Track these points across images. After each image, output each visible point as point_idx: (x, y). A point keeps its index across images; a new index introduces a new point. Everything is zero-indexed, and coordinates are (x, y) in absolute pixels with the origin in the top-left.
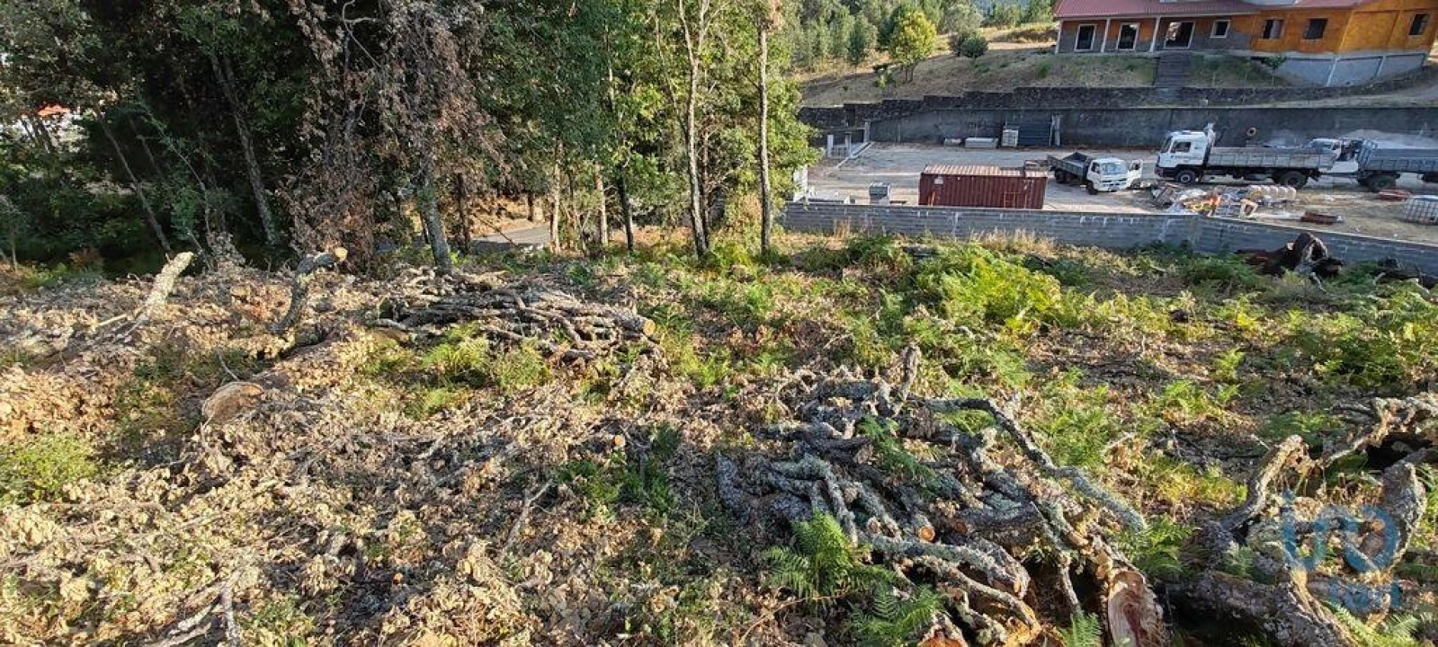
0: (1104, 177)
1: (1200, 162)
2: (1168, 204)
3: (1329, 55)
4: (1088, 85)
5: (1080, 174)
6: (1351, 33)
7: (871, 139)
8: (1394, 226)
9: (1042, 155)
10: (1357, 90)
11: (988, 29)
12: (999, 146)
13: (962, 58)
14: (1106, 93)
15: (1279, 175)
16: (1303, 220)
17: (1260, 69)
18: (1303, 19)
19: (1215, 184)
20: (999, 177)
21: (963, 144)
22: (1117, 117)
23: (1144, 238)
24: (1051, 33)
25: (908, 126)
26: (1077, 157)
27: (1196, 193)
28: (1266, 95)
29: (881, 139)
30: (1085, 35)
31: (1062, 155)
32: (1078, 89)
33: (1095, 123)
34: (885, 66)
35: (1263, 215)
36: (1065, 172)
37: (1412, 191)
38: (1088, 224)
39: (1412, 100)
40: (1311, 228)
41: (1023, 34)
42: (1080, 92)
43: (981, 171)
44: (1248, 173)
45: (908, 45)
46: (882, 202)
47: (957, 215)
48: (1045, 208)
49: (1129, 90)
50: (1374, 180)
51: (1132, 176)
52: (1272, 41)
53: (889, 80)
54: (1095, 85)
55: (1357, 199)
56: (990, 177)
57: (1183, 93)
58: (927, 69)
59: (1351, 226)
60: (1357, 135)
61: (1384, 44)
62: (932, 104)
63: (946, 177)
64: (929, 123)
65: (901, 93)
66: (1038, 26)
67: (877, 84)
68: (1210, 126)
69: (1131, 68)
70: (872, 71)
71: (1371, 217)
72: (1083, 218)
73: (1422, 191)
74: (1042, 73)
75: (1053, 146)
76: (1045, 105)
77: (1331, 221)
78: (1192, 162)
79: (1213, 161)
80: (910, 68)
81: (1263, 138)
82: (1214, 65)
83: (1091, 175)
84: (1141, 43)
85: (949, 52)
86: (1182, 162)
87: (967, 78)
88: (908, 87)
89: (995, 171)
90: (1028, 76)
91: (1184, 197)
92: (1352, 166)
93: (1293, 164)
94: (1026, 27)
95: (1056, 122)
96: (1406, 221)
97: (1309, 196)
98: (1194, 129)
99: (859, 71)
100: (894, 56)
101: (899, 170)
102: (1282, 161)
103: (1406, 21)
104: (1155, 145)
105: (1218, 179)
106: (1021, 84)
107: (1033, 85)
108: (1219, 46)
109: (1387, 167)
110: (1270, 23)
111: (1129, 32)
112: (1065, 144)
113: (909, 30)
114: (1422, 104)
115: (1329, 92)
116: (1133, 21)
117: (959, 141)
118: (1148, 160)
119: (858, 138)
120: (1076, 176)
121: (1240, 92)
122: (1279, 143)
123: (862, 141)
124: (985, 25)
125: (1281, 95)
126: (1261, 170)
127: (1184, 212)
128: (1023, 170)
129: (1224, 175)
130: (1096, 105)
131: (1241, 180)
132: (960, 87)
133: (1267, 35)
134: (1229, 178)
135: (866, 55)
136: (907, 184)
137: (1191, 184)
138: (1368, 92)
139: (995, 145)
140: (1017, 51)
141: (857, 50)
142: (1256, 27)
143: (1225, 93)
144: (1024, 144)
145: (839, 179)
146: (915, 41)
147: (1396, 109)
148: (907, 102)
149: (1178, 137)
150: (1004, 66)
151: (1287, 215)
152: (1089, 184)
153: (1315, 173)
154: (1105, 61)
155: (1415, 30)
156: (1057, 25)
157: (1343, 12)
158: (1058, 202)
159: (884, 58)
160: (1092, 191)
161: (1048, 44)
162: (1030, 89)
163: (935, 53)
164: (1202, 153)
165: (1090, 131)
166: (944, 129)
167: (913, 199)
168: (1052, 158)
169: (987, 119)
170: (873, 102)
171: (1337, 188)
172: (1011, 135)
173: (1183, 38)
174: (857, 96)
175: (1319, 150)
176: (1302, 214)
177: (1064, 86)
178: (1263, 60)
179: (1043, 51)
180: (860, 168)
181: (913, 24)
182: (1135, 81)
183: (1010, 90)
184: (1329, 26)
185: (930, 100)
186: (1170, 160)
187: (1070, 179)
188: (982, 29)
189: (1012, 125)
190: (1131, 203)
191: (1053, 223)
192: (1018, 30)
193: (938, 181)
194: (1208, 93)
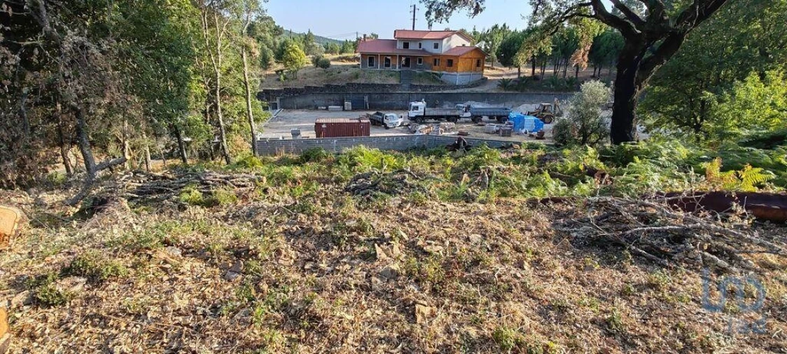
0: (390, 122)
1: (422, 114)
2: (415, 132)
3: (455, 73)
4: (376, 82)
5: (381, 121)
6: (461, 65)
7: (281, 107)
8: (484, 134)
9: (364, 113)
10: (466, 86)
11: (327, 55)
12: (344, 110)
13: (319, 68)
14: (384, 86)
15: (449, 118)
16: (458, 134)
17: (435, 78)
18: (445, 59)
19: (429, 123)
20: (350, 123)
21: (327, 109)
22: (390, 97)
23: (410, 146)
24: (356, 59)
25: (300, 101)
26: (378, 114)
27: (424, 126)
28: (439, 88)
29: (285, 107)
30: (371, 60)
31: (372, 113)
32: (372, 84)
33: (382, 99)
34: (282, 71)
35: (447, 134)
36: (375, 120)
37: (486, 122)
38: (389, 141)
39: (481, 90)
40: (462, 137)
41: (344, 58)
42: (374, 85)
43: (342, 120)
44: (439, 118)
45: (292, 61)
46: (298, 137)
47: (335, 141)
48: (371, 135)
49: (392, 85)
50: (476, 119)
51: (400, 121)
52: (437, 67)
53: (285, 78)
54: (379, 82)
55: (472, 126)
56: (346, 123)
57: (412, 87)
58: (302, 73)
59: (473, 135)
60: (469, 103)
61: (470, 70)
62: (309, 90)
63: (327, 124)
64: (309, 99)
65: (292, 85)
66: (351, 55)
67: (279, 80)
68: (423, 100)
69: (391, 75)
70: (274, 73)
71: (477, 132)
72: (386, 139)
73: (489, 122)
74: (357, 76)
75: (366, 109)
76: (360, 91)
77: (466, 134)
78: (420, 114)
79: (427, 114)
80: (295, 72)
81: (441, 105)
82: (420, 75)
83: (385, 121)
84: (393, 65)
85: (312, 65)
86: (416, 114)
87: (324, 78)
88: (295, 82)
89: (348, 121)
90: (351, 78)
91: (420, 128)
92: (469, 114)
93: (452, 114)
94: (344, 55)
95: (366, 98)
96: (487, 133)
97: (459, 126)
98: (418, 101)
99: (268, 72)
100: (286, 66)
101: (300, 122)
102: (448, 113)
103: (475, 62)
104: (406, 108)
105: (430, 121)
106: (348, 81)
107: (353, 82)
108: (420, 68)
109: (479, 114)
110: (435, 60)
111: (388, 61)
112: (371, 108)
113: (292, 54)
114: (485, 92)
115: (458, 87)
116: (388, 56)
117: (325, 108)
118: (404, 114)
119: (275, 107)
120: (378, 122)
121: (431, 86)
122: (446, 106)
123: (277, 109)
124: (326, 53)
125: (444, 88)
126: (442, 117)
127: (421, 134)
128: (359, 119)
129: (431, 119)
130: (380, 91)
131: (437, 121)
132: (320, 82)
133: (435, 65)
134: (433, 120)
135: (270, 64)
136: (308, 129)
137: (421, 123)
138: (469, 87)
139: (342, 109)
140: (344, 66)
141: (265, 63)
142: (431, 61)
143: (426, 87)
144: (355, 109)
145: (270, 128)
146: (296, 59)
147: (477, 93)
148: (296, 89)
149: (414, 104)
150: (339, 73)
151: (454, 133)
152: (385, 125)
153: (458, 117)
154: (381, 72)
155: (478, 65)
156: (358, 55)
157: (457, 57)
158: (375, 133)
159: (280, 67)
160: (387, 128)
161: (356, 63)
162: (352, 84)
163: (306, 65)
164: (423, 110)
165: (380, 103)
166: (317, 102)
167: (312, 135)
168: (368, 115)
169: (336, 97)
170: (279, 88)
171: (467, 122)
172: (348, 104)
173: (407, 64)
174: (269, 86)
175: (459, 109)
176: (458, 132)
177: (367, 83)
178: (436, 74)
179: (354, 67)
180: (279, 122)
181: (294, 50)
182: (393, 81)
183: (344, 84)
184: (454, 62)
185: (308, 88)
186: (413, 114)
187: (378, 123)
188: (325, 55)
189: (348, 100)
190: (402, 132)
191: (375, 141)
192: (341, 56)
193: (324, 126)
194: (421, 87)
